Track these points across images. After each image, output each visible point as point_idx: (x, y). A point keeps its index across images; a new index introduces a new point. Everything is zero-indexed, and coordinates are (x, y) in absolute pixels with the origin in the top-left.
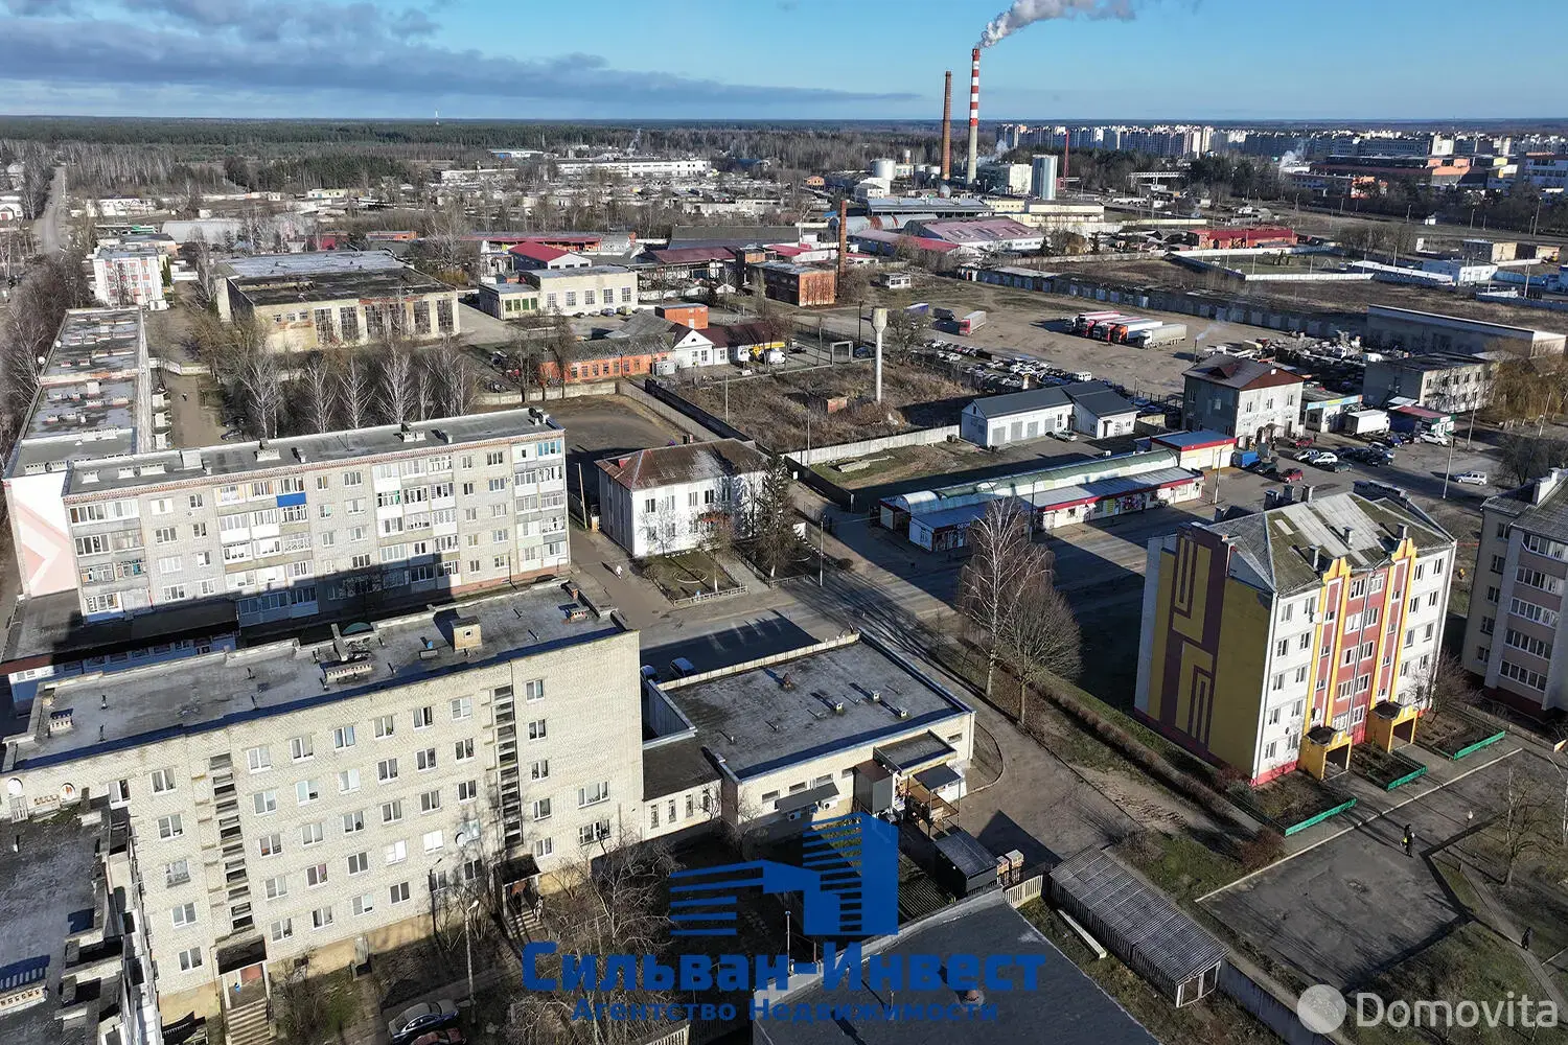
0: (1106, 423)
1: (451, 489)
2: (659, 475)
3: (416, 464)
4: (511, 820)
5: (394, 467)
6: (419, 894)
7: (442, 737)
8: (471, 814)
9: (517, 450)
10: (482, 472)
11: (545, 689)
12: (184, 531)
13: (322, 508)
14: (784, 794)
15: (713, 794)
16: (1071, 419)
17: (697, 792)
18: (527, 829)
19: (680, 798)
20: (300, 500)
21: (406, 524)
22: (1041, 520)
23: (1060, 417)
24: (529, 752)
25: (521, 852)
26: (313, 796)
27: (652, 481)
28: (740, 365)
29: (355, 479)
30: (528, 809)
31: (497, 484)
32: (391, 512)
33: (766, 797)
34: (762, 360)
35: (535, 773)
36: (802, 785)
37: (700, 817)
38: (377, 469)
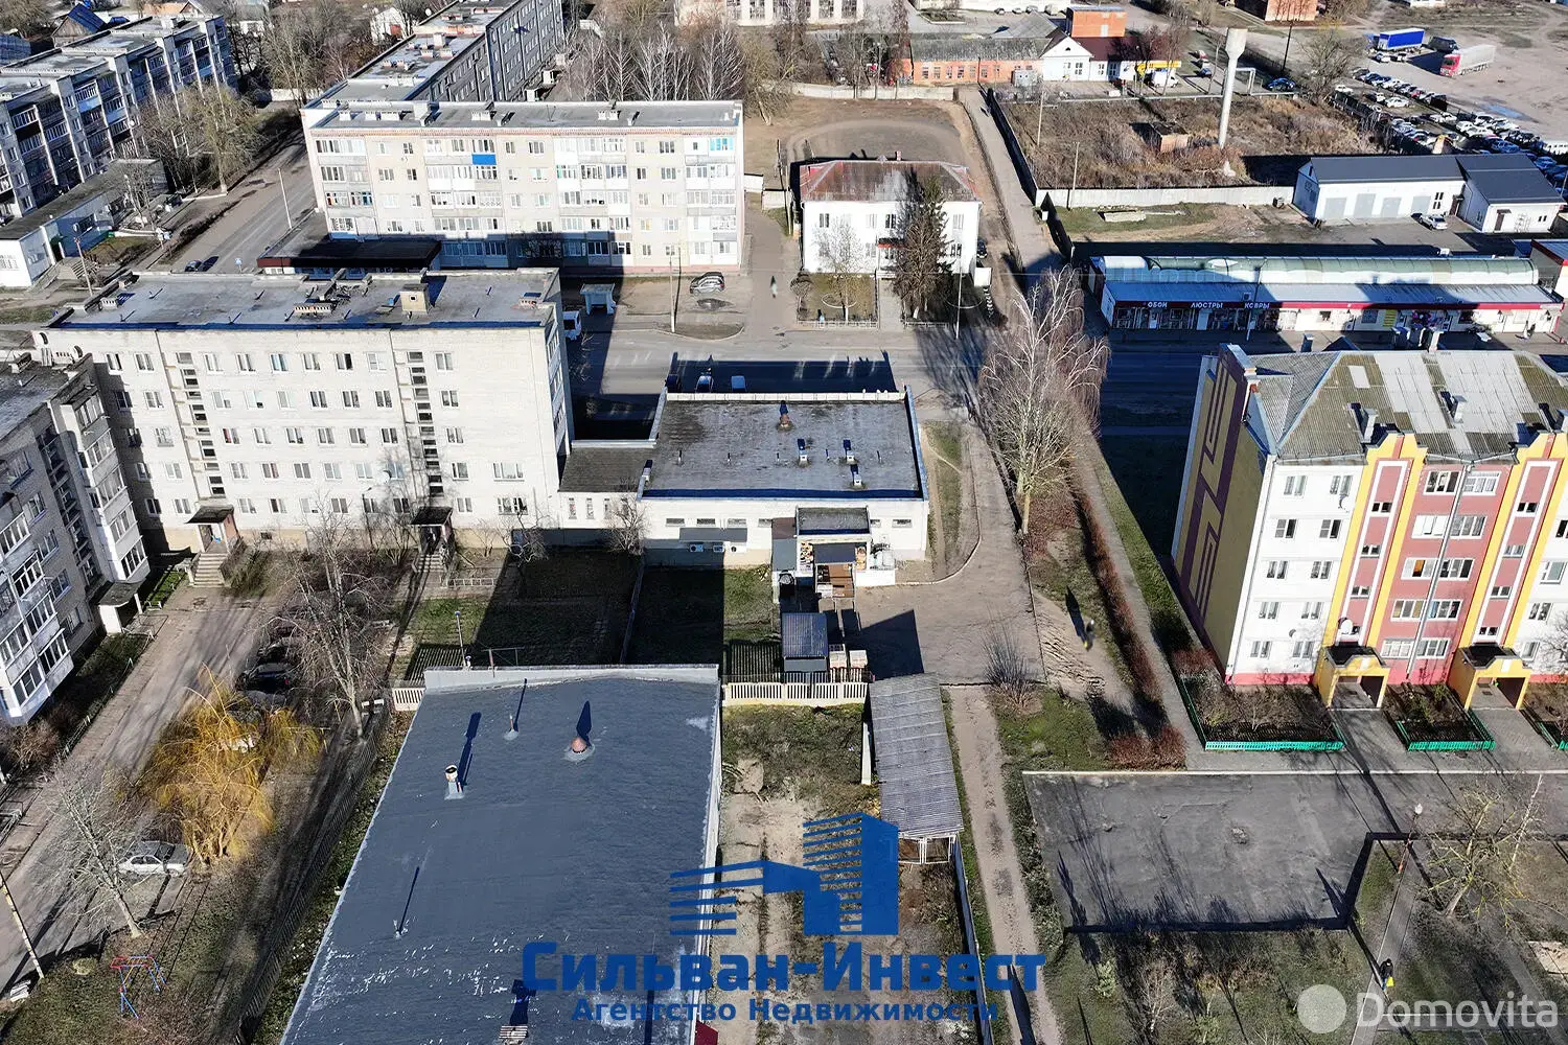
0: (1501, 214)
1: (624, 171)
2: (839, 188)
3: (592, 141)
4: (433, 473)
5: (572, 141)
6: (356, 511)
7: (362, 380)
8: (394, 458)
9: (689, 141)
10: (653, 161)
11: (454, 364)
12: (401, 175)
13: (510, 172)
14: (691, 524)
16: (1459, 201)
17: (616, 497)
18: (447, 484)
19: (598, 498)
20: (491, 160)
21: (583, 198)
23: (1440, 196)
24: (442, 417)
25: (441, 503)
26: (260, 405)
27: (828, 194)
29: (534, 148)
30: (446, 468)
31: (668, 173)
32: (570, 185)
33: (672, 521)
34: (1149, 80)
35: (454, 437)
36: (713, 521)
38: (557, 141)
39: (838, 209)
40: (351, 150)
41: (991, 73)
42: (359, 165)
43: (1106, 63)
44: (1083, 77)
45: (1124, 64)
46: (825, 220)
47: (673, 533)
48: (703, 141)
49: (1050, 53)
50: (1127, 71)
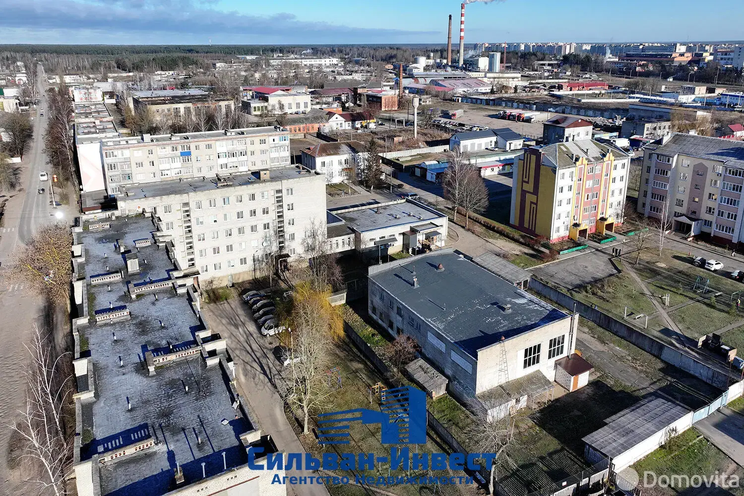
0: (510, 144)
1: (246, 153)
2: (326, 151)
3: (233, 142)
4: (281, 240)
5: (224, 142)
6: (250, 262)
7: (258, 205)
8: (268, 235)
9: (271, 139)
10: (258, 147)
11: (293, 192)
12: (147, 164)
13: (197, 158)
14: (378, 239)
15: (351, 239)
16: (496, 143)
17: (346, 237)
18: (287, 244)
19: (340, 239)
20: (189, 154)
21: (228, 166)
22: (480, 171)
23: (491, 142)
24: (287, 215)
25: (285, 252)
26: (215, 221)
27: (324, 154)
28: (357, 129)
29: (209, 147)
30: (287, 236)
31: (263, 152)
32: (223, 161)
33: (371, 240)
34: (366, 127)
35: (289, 223)
36: (384, 237)
37: (347, 248)
38: (218, 143)
39: (327, 159)
40: (123, 155)
41: (310, 129)
42: (127, 161)
43: (350, 122)
44: (343, 128)
45: (357, 122)
46: (323, 164)
47: (372, 244)
48: (277, 138)
49: (331, 120)
50: (358, 124)
